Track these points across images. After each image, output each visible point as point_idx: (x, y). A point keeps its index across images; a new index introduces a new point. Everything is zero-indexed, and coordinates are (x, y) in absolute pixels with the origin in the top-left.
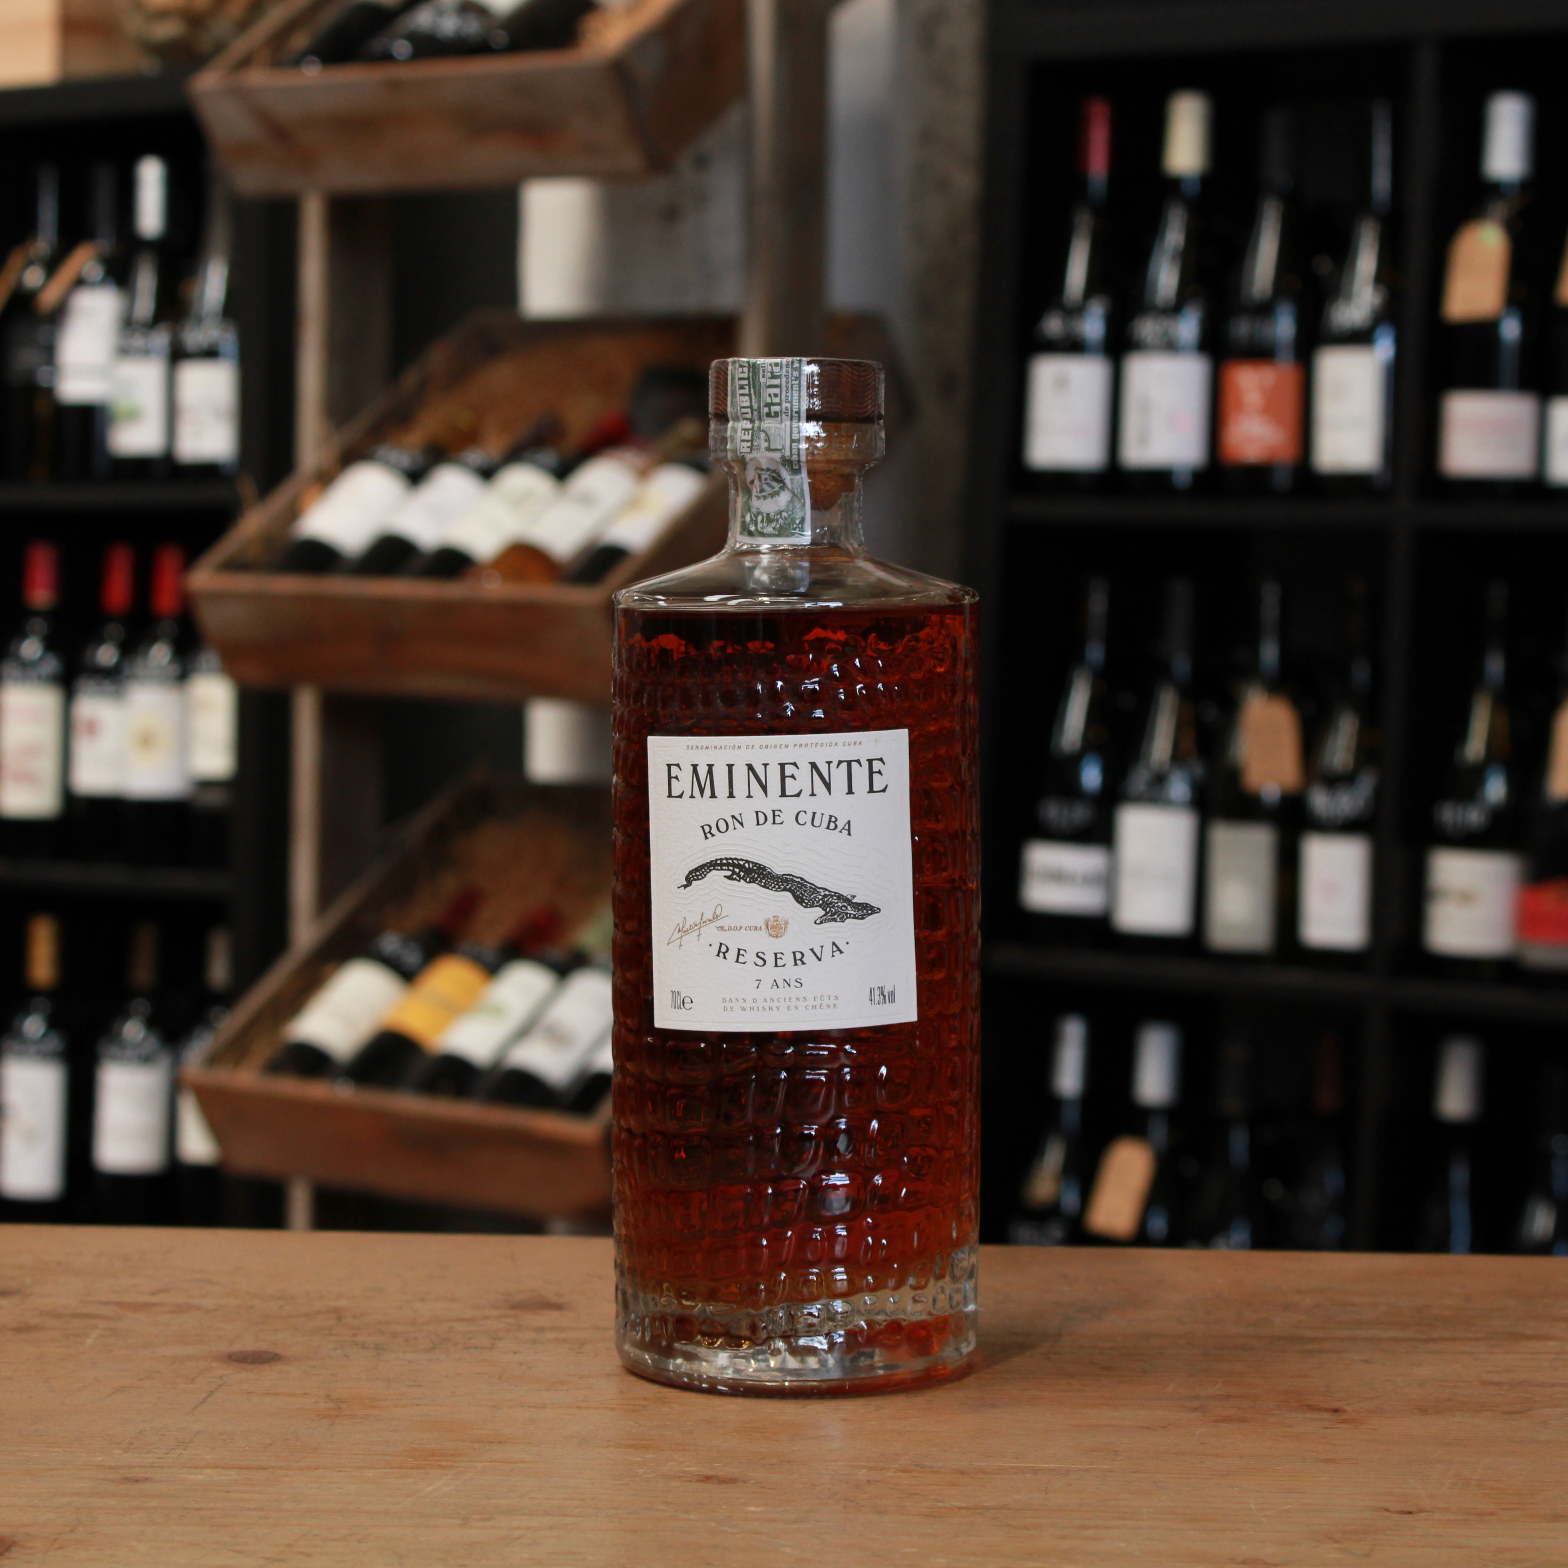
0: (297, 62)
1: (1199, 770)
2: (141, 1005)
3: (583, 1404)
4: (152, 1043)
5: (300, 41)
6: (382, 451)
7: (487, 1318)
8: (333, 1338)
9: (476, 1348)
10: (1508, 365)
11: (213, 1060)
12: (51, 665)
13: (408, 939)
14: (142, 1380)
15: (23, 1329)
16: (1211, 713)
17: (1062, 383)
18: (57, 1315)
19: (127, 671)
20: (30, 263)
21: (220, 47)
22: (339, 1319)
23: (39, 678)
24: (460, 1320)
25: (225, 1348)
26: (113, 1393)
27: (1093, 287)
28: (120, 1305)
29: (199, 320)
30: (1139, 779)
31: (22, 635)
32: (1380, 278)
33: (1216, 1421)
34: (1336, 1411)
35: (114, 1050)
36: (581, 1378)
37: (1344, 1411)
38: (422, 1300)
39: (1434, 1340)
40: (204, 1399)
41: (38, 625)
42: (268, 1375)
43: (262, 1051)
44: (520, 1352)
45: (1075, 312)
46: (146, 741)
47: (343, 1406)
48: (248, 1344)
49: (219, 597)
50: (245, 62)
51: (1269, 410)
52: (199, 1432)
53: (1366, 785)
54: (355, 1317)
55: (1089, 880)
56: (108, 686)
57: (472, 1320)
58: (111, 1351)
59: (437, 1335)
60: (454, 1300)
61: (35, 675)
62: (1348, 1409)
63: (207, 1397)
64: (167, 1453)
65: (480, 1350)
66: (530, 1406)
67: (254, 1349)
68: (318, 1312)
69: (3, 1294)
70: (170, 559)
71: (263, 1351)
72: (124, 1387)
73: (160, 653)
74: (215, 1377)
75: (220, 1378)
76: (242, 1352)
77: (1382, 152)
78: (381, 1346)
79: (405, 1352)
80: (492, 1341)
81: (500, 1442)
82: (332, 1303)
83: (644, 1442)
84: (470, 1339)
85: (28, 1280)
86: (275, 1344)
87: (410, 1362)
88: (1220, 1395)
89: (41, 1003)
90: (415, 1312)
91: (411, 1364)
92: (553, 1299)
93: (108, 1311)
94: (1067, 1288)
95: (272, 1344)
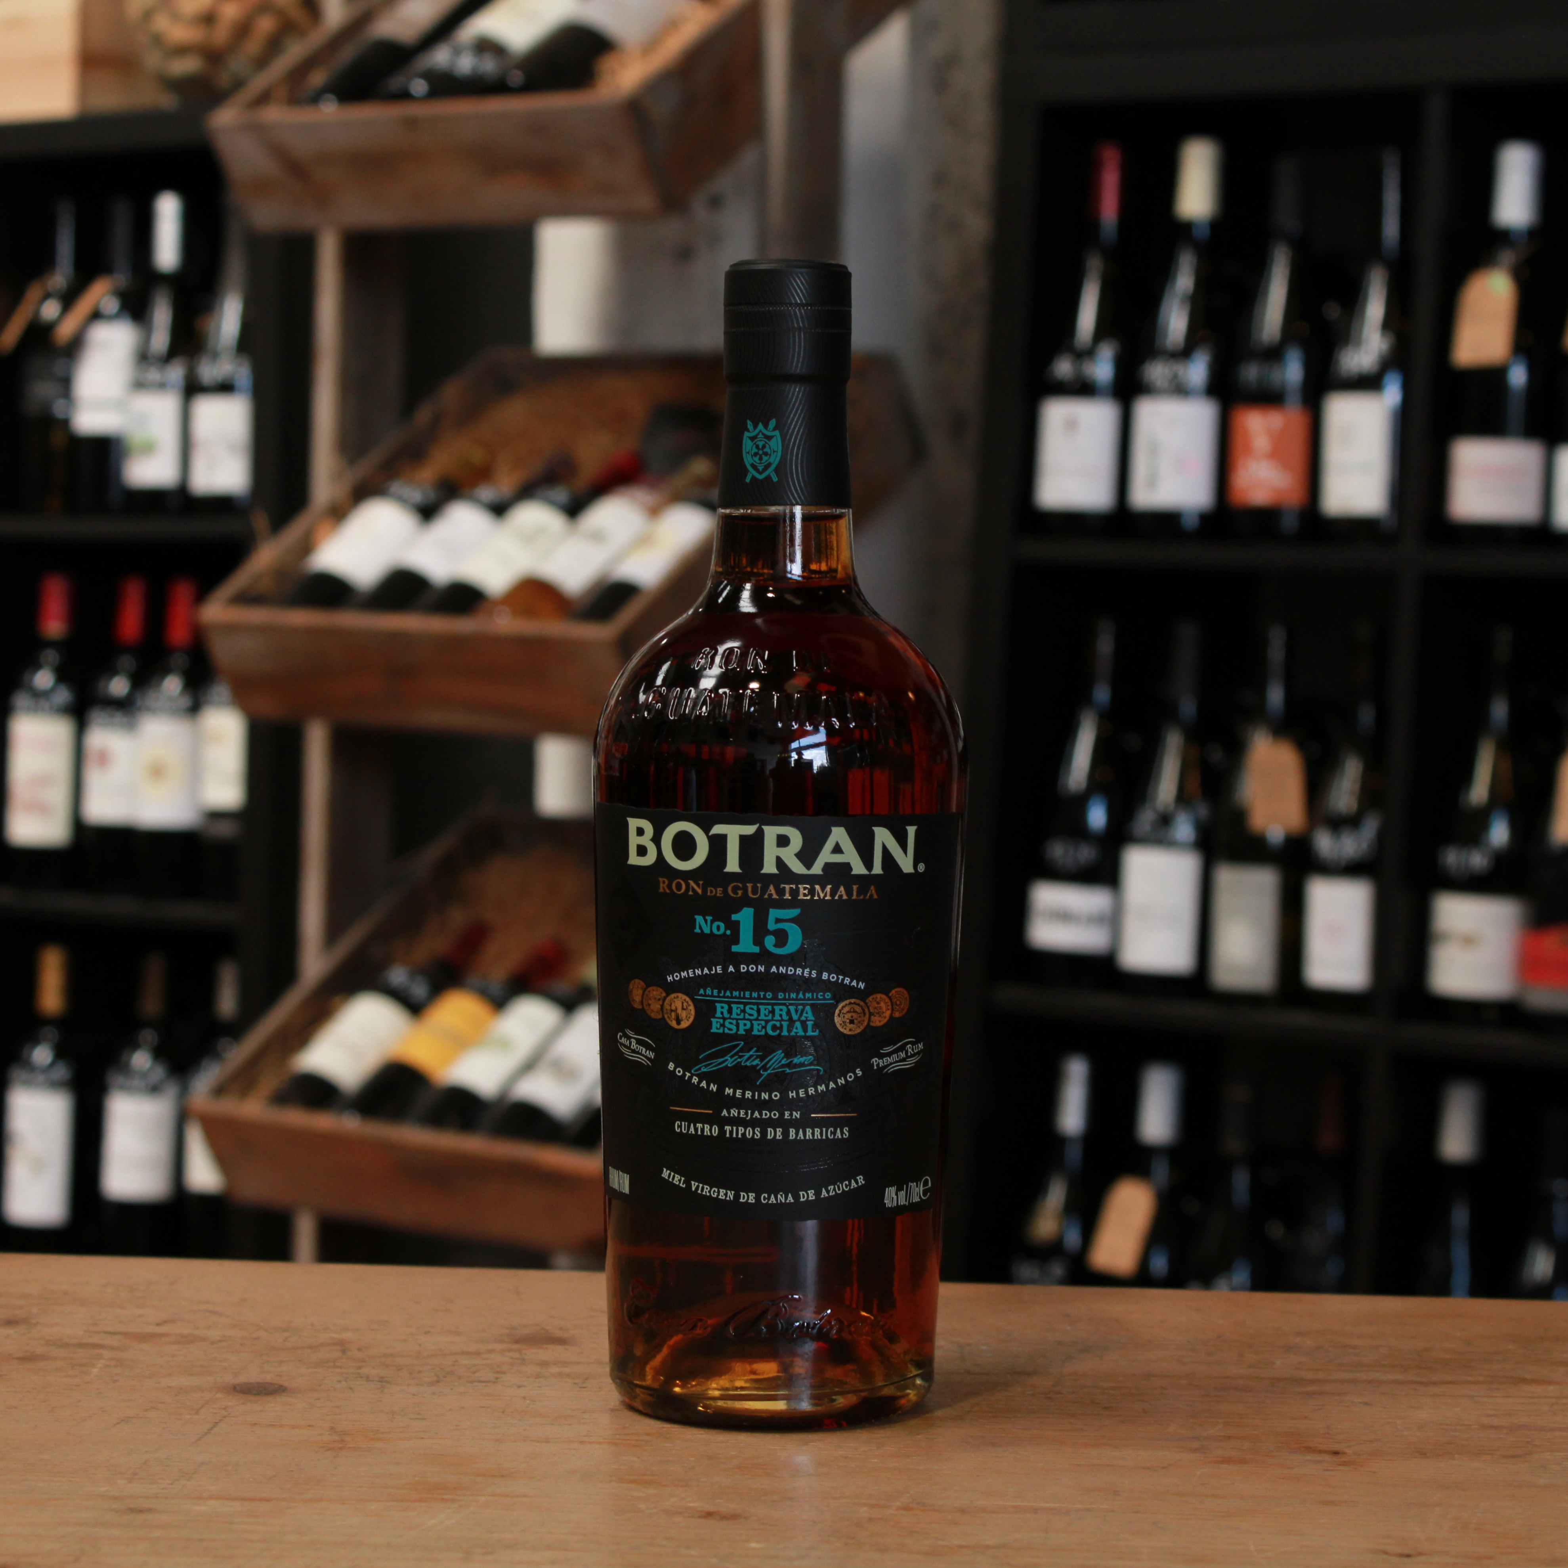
0: (315, 99)
1: (1203, 811)
2: (149, 1036)
3: (586, 1439)
4: (159, 1072)
5: (318, 78)
6: (396, 487)
7: (490, 1351)
8: (338, 1370)
9: (480, 1382)
10: (1516, 410)
11: (220, 1091)
12: (63, 696)
13: (417, 971)
14: (146, 1410)
15: (29, 1358)
16: (1217, 755)
17: (1071, 425)
18: (62, 1344)
19: (139, 702)
20: (47, 296)
21: (238, 84)
22: (344, 1351)
23: (51, 708)
24: (463, 1353)
25: (229, 1379)
26: (118, 1423)
27: (1102, 331)
28: (126, 1335)
29: (215, 355)
30: (1145, 820)
31: (37, 666)
32: (1388, 325)
33: (1216, 1462)
34: (1336, 1453)
35: (119, 1079)
36: (585, 1412)
37: (1344, 1453)
38: (426, 1333)
39: (1435, 1384)
40: (209, 1430)
41: (51, 656)
42: (273, 1407)
43: (269, 1082)
44: (524, 1386)
45: (1087, 354)
46: (157, 772)
47: (347, 1438)
48: (253, 1375)
49: (231, 629)
50: (263, 99)
51: (1276, 454)
52: (203, 1463)
53: (1370, 828)
54: (359, 1349)
55: (1096, 920)
56: (119, 717)
57: (477, 1354)
58: (116, 1381)
59: (441, 1369)
60: (458, 1333)
61: (47, 705)
62: (1348, 1451)
63: (212, 1428)
64: (171, 1484)
65: (484, 1384)
66: (533, 1441)
67: (259, 1380)
68: (322, 1345)
69: (10, 1323)
70: (183, 592)
71: (268, 1383)
72: (129, 1417)
73: (172, 685)
74: (220, 1409)
75: (225, 1409)
76: (246, 1384)
77: (1391, 199)
78: (385, 1379)
79: (409, 1385)
80: (496, 1375)
81: (502, 1476)
82: (336, 1336)
83: (646, 1478)
84: (474, 1372)
85: (35, 1310)
86: (280, 1376)
87: (414, 1395)
88: (1220, 1436)
89: (51, 1032)
90: (420, 1345)
91: (415, 1397)
92: (558, 1333)
93: (114, 1341)
94: (1069, 1328)
95: (277, 1375)
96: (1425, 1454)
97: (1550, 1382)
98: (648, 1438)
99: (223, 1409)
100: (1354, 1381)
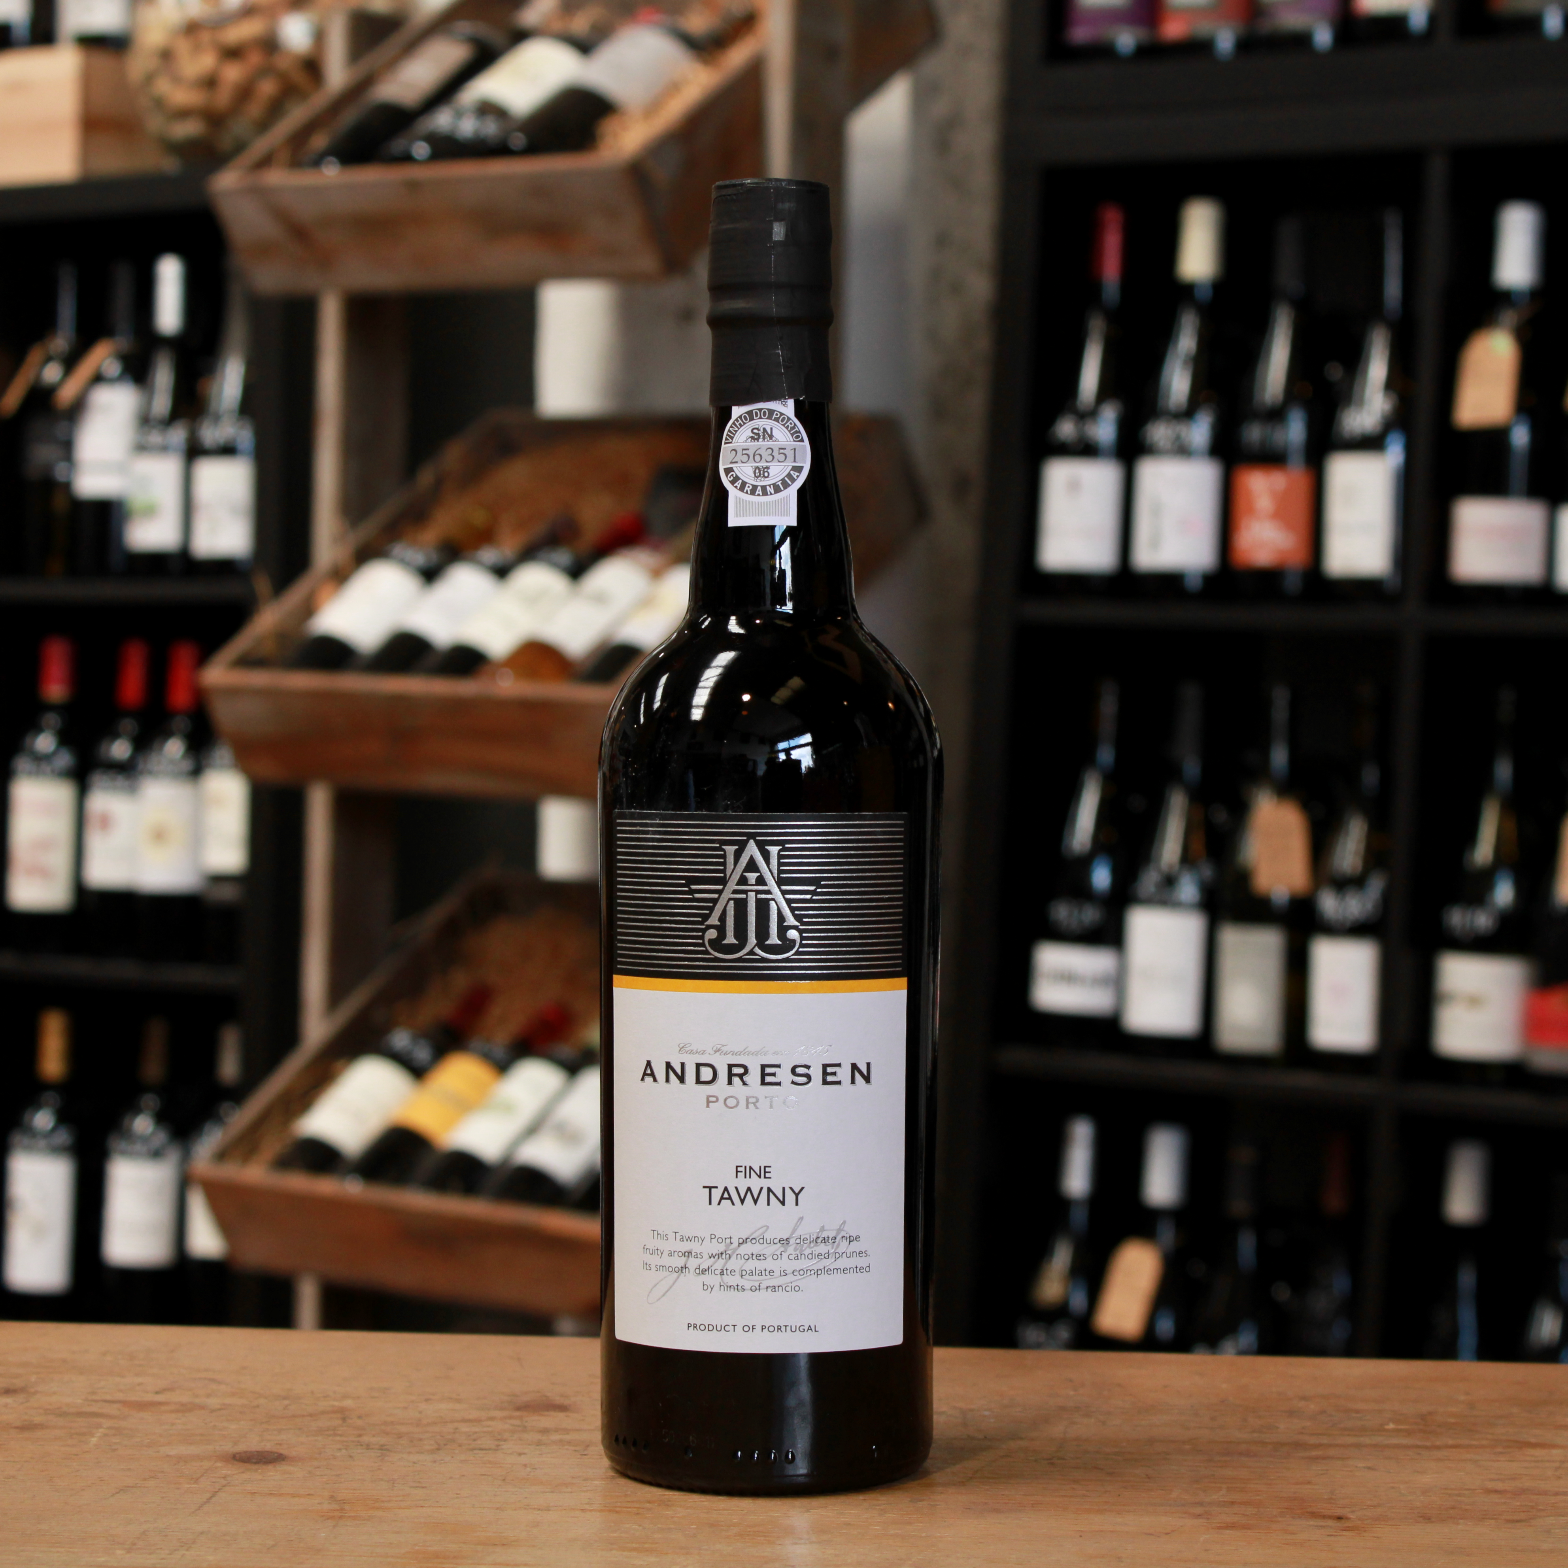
0: (317, 162)
1: (1207, 872)
2: (150, 1100)
3: (587, 1507)
4: (161, 1137)
5: (320, 141)
6: (398, 549)
7: (492, 1419)
8: (338, 1438)
9: (482, 1449)
10: (1518, 470)
11: (222, 1155)
12: (65, 759)
13: (421, 1034)
14: (145, 1479)
15: (27, 1427)
16: (1221, 816)
17: (1074, 486)
18: (61, 1413)
19: (141, 766)
20: (49, 359)
21: (240, 147)
22: (344, 1420)
23: (53, 772)
24: (465, 1421)
25: (229, 1447)
26: (117, 1493)
27: (1105, 392)
28: (124, 1403)
29: (217, 418)
30: (1149, 881)
31: (38, 729)
32: (1390, 385)
33: (1219, 1528)
34: (1339, 1518)
35: (123, 1145)
36: (586, 1480)
37: (1347, 1519)
38: (427, 1400)
39: (1438, 1448)
40: (207, 1499)
41: (52, 719)
42: (273, 1475)
43: (272, 1147)
44: (524, 1454)
45: (1090, 415)
46: (159, 835)
47: (347, 1507)
48: (253, 1443)
49: (233, 692)
50: (265, 162)
51: (1280, 515)
52: (202, 1533)
53: (1376, 886)
54: (360, 1417)
55: (1101, 981)
56: (121, 781)
57: (478, 1421)
58: (115, 1450)
59: (442, 1436)
60: (459, 1401)
61: (48, 769)
62: (1352, 1517)
63: (211, 1497)
64: (170, 1554)
65: (484, 1452)
66: (534, 1509)
67: (259, 1449)
68: (323, 1413)
69: (8, 1392)
70: (184, 654)
71: (268, 1452)
72: (128, 1487)
73: (174, 748)
74: (219, 1477)
75: (224, 1478)
76: (245, 1452)
77: (1393, 260)
78: (385, 1447)
79: (409, 1453)
80: (497, 1443)
81: (503, 1545)
82: (336, 1404)
83: (646, 1546)
84: (475, 1440)
85: (33, 1378)
86: (280, 1444)
87: (414, 1463)
88: (1224, 1501)
89: (51, 1097)
90: (420, 1412)
91: (415, 1465)
92: (558, 1400)
93: (113, 1410)
94: (1072, 1393)
95: (277, 1444)
96: (1429, 1519)
97: (1554, 1446)
98: (648, 1505)
99: (223, 1478)
100: (1358, 1446)
